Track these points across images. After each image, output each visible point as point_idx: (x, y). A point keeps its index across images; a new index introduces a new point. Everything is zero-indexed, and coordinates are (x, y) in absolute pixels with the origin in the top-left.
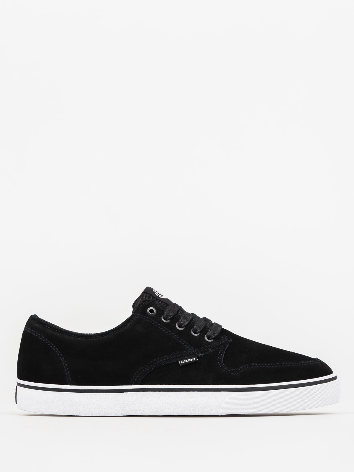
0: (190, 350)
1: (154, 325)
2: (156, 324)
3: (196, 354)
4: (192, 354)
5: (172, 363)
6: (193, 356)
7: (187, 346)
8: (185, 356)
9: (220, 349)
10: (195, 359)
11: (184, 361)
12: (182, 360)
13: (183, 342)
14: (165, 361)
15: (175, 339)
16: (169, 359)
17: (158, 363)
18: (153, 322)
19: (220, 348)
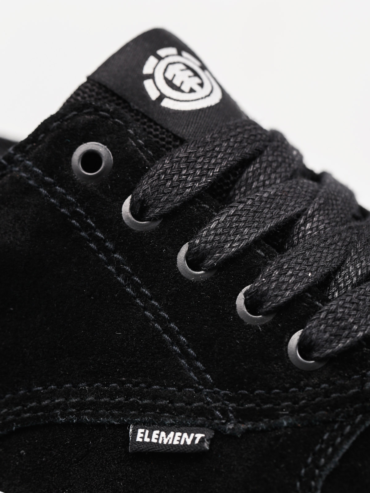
0: (198, 391)
1: (77, 228)
2: (87, 227)
3: (215, 417)
4: (200, 412)
5: (102, 425)
6: (200, 420)
7: (190, 365)
8: (163, 409)
9: (335, 422)
10: (199, 436)
11: (150, 436)
12: (144, 425)
13: (178, 343)
14: (73, 406)
15: (147, 319)
16: (91, 403)
17: (47, 406)
18: (75, 215)
19: (337, 415)
